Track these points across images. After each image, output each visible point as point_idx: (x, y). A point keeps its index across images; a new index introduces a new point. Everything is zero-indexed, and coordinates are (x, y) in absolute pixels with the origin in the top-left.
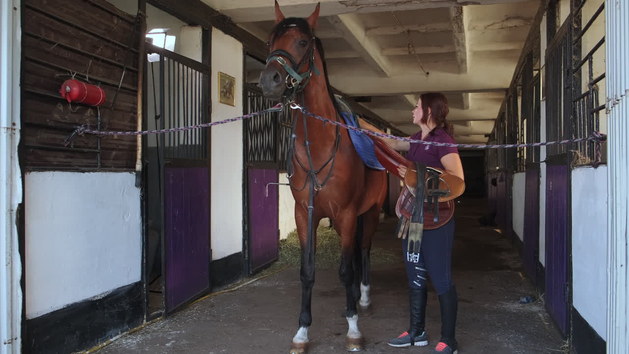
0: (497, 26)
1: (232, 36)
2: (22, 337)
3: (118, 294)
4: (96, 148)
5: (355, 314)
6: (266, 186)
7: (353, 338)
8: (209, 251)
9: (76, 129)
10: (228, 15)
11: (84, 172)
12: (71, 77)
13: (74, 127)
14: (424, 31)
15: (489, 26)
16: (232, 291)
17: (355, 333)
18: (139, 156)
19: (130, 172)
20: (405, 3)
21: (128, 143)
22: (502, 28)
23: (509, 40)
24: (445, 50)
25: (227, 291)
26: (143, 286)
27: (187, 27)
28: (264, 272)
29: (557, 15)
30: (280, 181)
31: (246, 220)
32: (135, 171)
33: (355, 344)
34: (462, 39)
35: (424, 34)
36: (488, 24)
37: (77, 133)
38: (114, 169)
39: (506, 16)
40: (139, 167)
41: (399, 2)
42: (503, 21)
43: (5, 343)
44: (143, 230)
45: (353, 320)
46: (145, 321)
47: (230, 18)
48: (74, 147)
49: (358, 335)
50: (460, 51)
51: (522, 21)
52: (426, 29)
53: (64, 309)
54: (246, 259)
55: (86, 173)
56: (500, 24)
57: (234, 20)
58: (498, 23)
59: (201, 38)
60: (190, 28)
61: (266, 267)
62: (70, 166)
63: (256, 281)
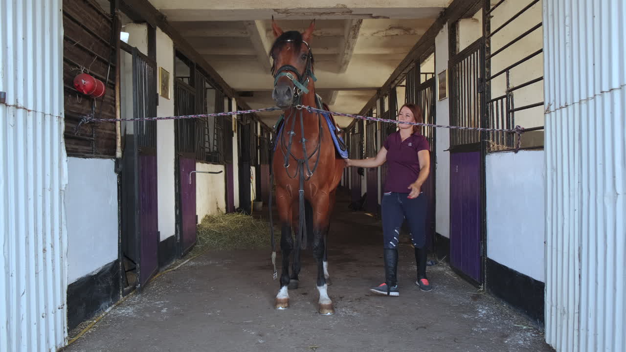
0: (381, 34)
1: (167, 34)
2: (68, 303)
3: (105, 270)
4: (92, 136)
5: (326, 283)
6: (189, 173)
7: (325, 305)
8: (158, 234)
9: (83, 118)
10: (165, 14)
11: (85, 158)
12: (81, 71)
13: (80, 117)
14: (319, 35)
15: (374, 33)
16: (174, 270)
17: (327, 300)
18: (119, 144)
19: (111, 158)
20: (329, 14)
21: (108, 132)
22: (386, 36)
23: (386, 45)
24: (330, 51)
25: (171, 270)
26: (119, 264)
27: (132, 23)
28: (191, 253)
29: (457, 33)
30: (197, 169)
31: (178, 204)
32: (115, 158)
33: (328, 309)
34: (353, 45)
35: (319, 37)
36: (373, 32)
37: (83, 123)
38: (102, 156)
39: (390, 26)
40: (119, 154)
41: (324, 13)
42: (387, 30)
43: (59, 308)
44: (119, 213)
45: (323, 288)
46: (121, 296)
47: (166, 17)
48: (81, 135)
49: (329, 301)
50: (347, 54)
51: (402, 30)
52: (321, 33)
53: (76, 282)
54: (178, 242)
55: (87, 159)
56: (384, 33)
57: (168, 19)
58: (383, 31)
59: (146, 34)
60: (135, 25)
61: (190, 250)
62: (77, 152)
63: (189, 261)
